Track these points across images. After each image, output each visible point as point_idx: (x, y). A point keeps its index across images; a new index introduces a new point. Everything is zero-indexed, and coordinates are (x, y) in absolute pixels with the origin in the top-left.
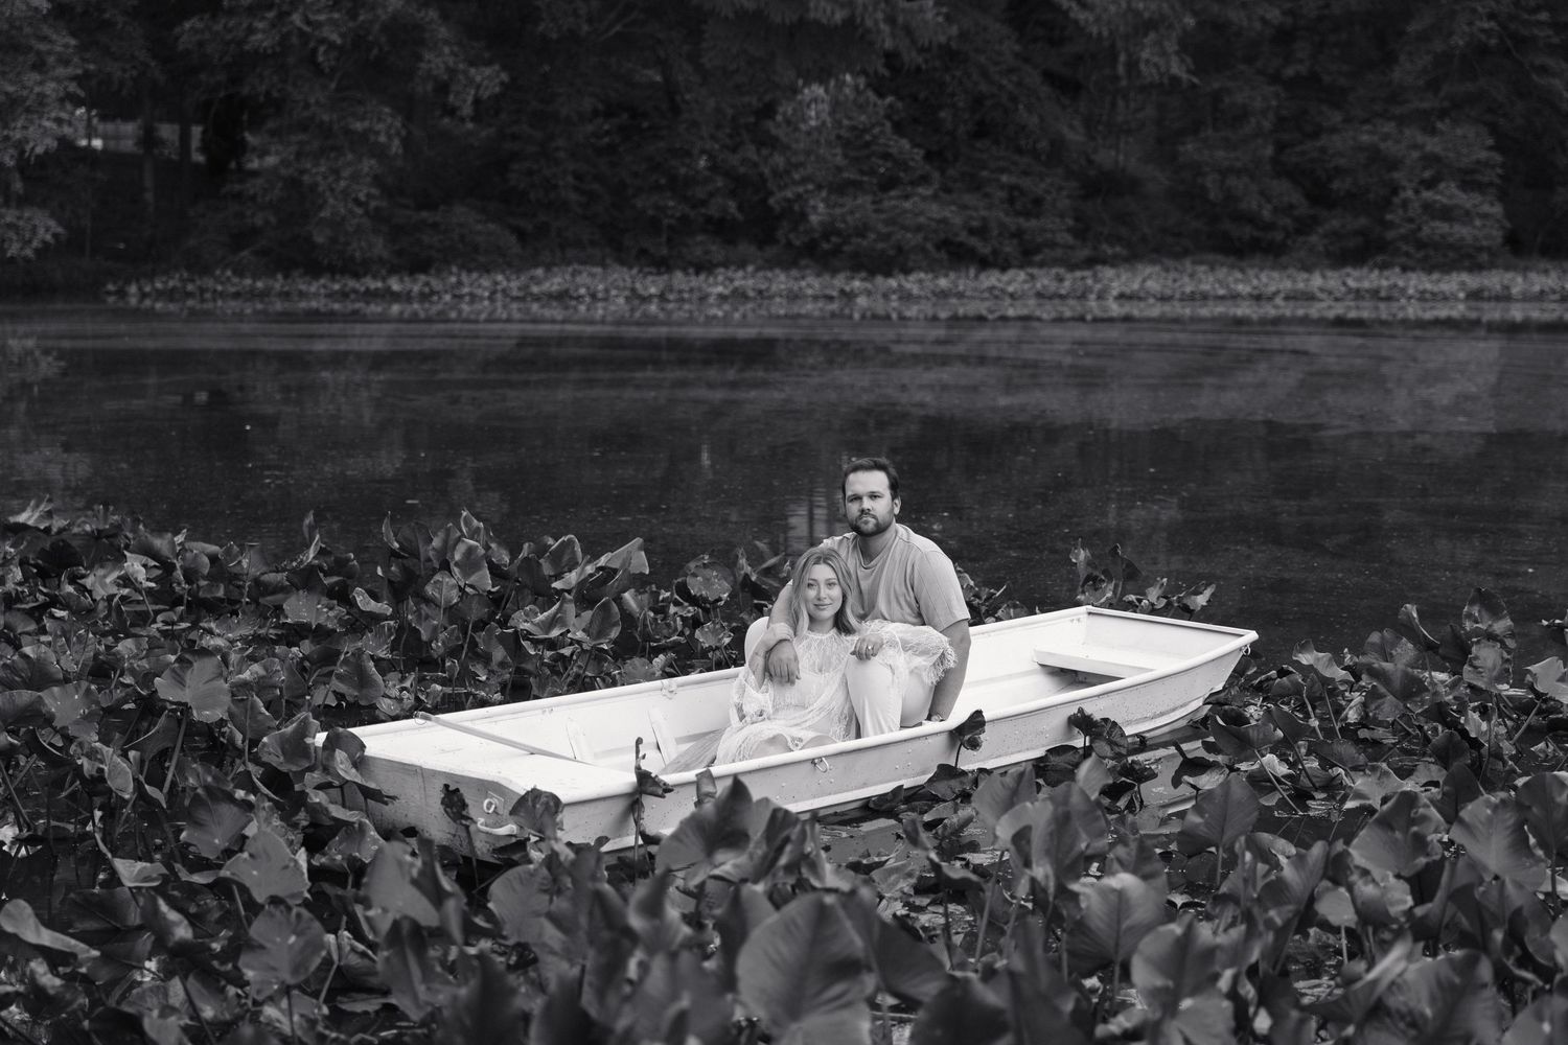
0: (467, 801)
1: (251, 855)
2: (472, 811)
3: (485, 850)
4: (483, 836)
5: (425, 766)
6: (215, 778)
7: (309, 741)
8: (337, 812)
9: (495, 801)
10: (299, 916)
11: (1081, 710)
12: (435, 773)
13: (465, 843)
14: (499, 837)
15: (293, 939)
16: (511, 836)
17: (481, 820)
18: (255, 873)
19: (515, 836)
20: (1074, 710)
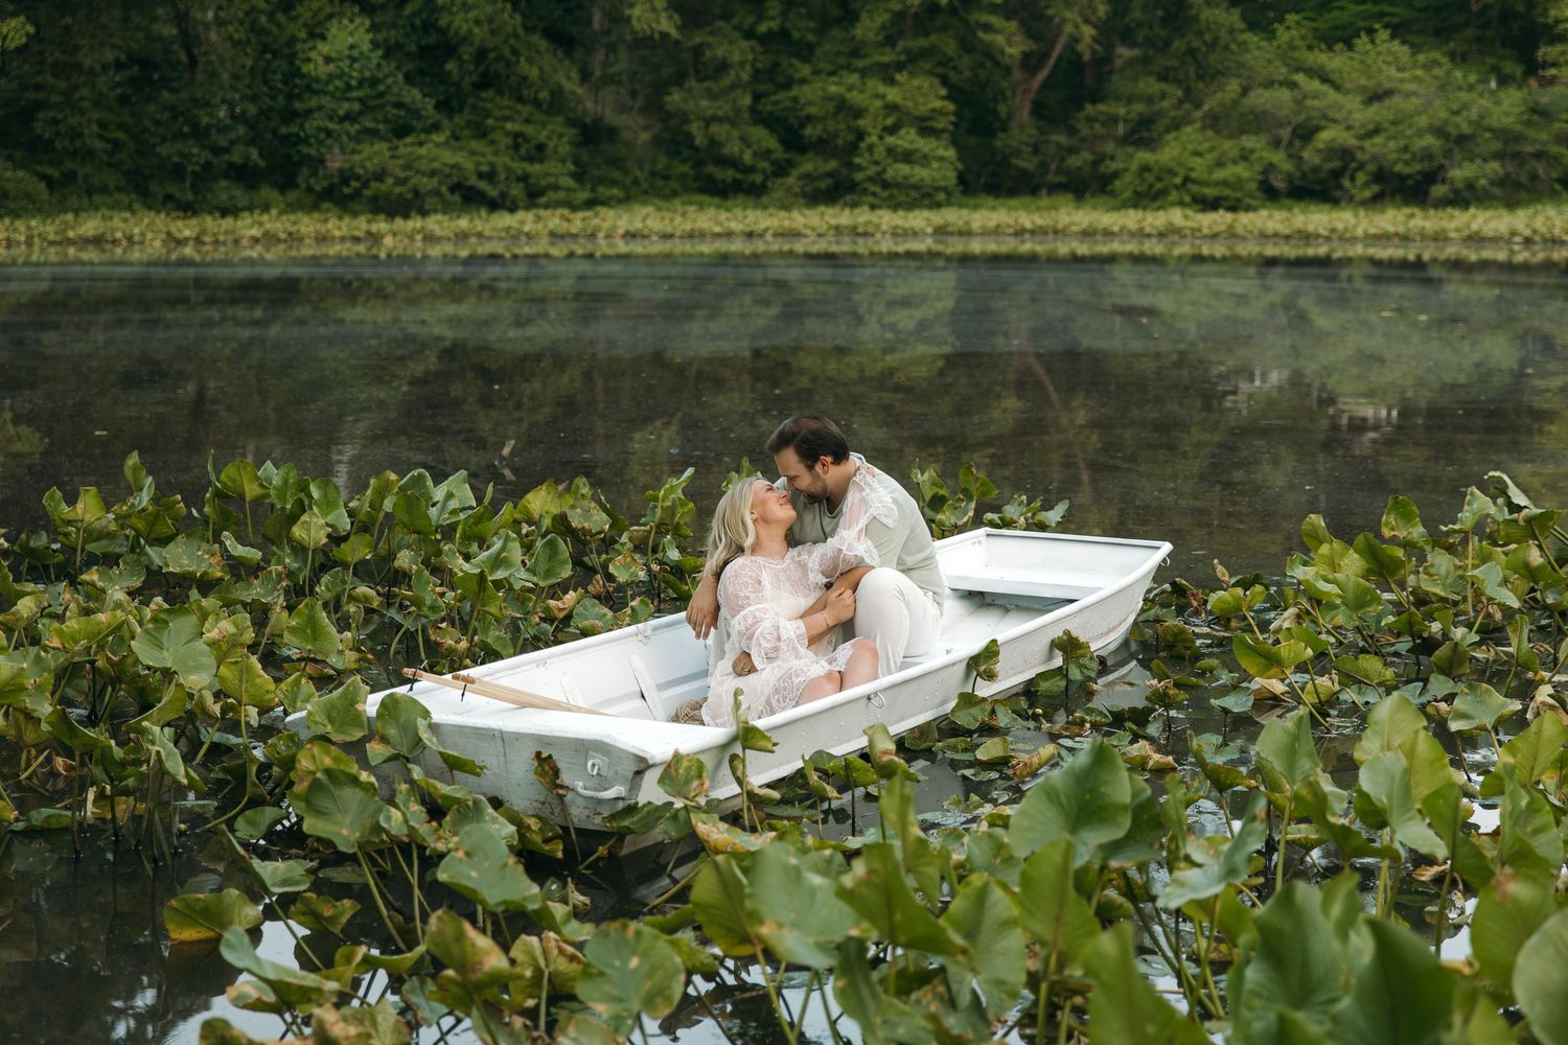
0: (560, 765)
1: (468, 854)
2: (566, 778)
3: (583, 817)
4: (581, 802)
5: (505, 729)
6: (335, 759)
7: (359, 707)
8: (444, 789)
9: (597, 761)
10: (638, 934)
11: (1067, 633)
12: (519, 737)
13: (557, 811)
14: (600, 801)
15: (634, 962)
16: (617, 799)
17: (579, 785)
18: (474, 874)
19: (623, 799)
20: (1058, 633)
